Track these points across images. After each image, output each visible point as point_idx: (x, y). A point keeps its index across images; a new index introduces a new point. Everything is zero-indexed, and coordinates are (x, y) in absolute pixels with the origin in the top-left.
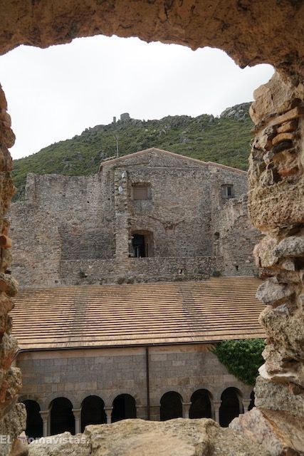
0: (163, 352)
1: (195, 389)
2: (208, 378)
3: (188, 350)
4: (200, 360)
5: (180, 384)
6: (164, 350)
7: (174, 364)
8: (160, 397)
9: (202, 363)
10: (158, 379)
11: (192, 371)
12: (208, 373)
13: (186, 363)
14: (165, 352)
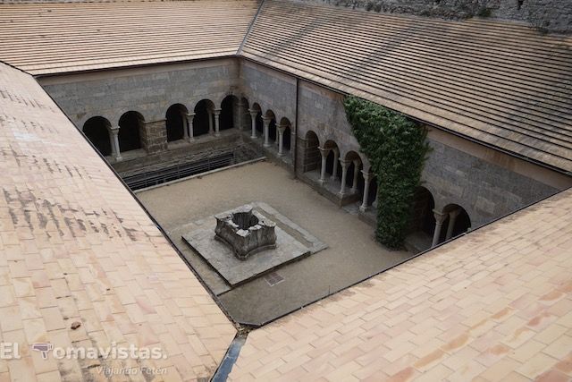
5: (318, 127)
13: (323, 108)
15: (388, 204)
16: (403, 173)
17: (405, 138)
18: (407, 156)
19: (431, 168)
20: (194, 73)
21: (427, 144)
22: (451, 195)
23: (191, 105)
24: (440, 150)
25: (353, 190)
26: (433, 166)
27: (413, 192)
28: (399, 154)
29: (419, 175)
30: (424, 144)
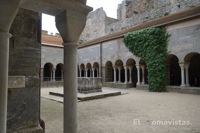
0: (106, 45)
1: (117, 60)
2: (121, 54)
3: (114, 42)
4: (118, 46)
5: (111, 58)
6: (107, 43)
7: (110, 49)
8: (105, 63)
9: (119, 47)
10: (105, 56)
11: (115, 51)
12: (121, 52)
13: (113, 48)
14: (107, 44)
15: (154, 68)
16: (158, 51)
17: (157, 35)
18: (159, 42)
19: (172, 44)
20: (57, 52)
21: (167, 34)
22: (187, 50)
23: (55, 65)
24: (175, 33)
25: (130, 82)
26: (173, 42)
27: (166, 58)
28: (155, 42)
29: (166, 50)
30: (166, 35)
